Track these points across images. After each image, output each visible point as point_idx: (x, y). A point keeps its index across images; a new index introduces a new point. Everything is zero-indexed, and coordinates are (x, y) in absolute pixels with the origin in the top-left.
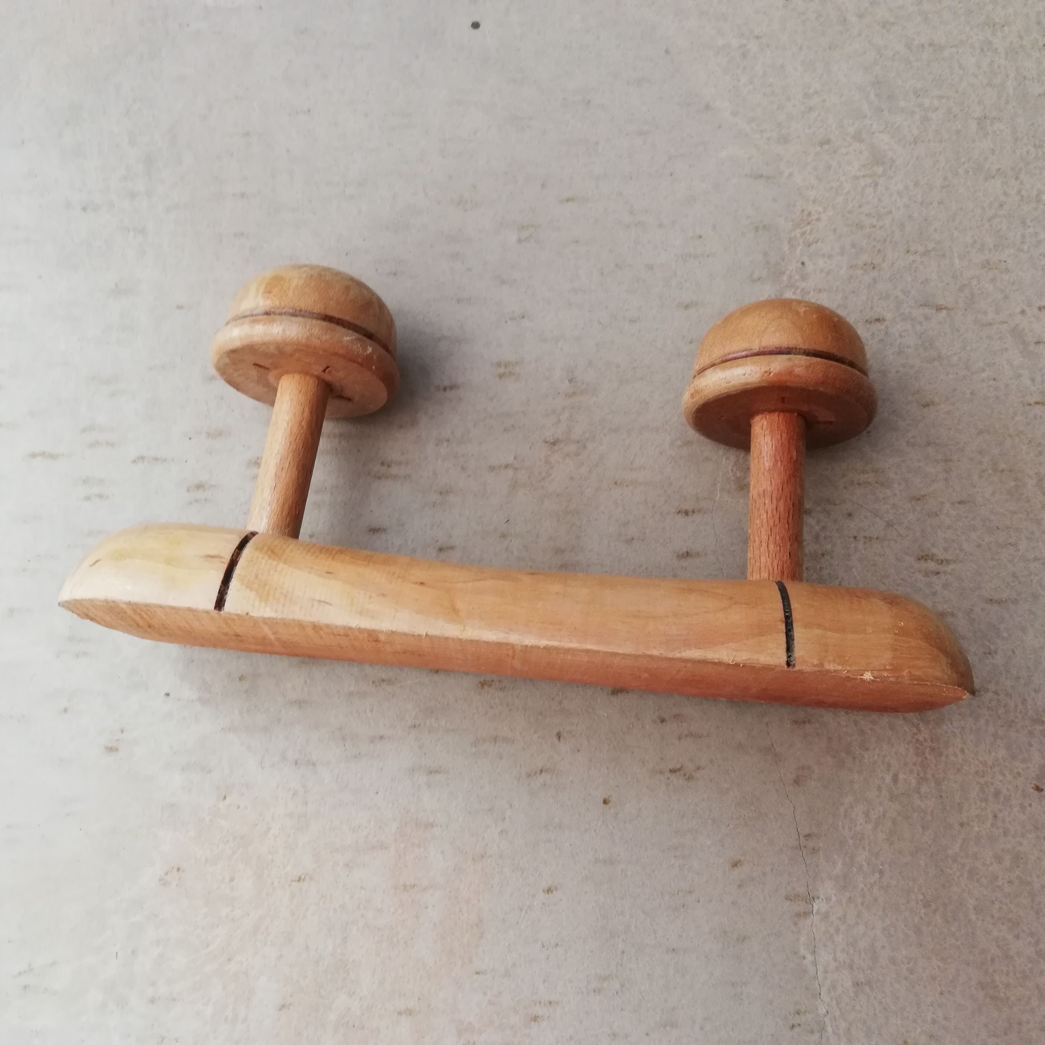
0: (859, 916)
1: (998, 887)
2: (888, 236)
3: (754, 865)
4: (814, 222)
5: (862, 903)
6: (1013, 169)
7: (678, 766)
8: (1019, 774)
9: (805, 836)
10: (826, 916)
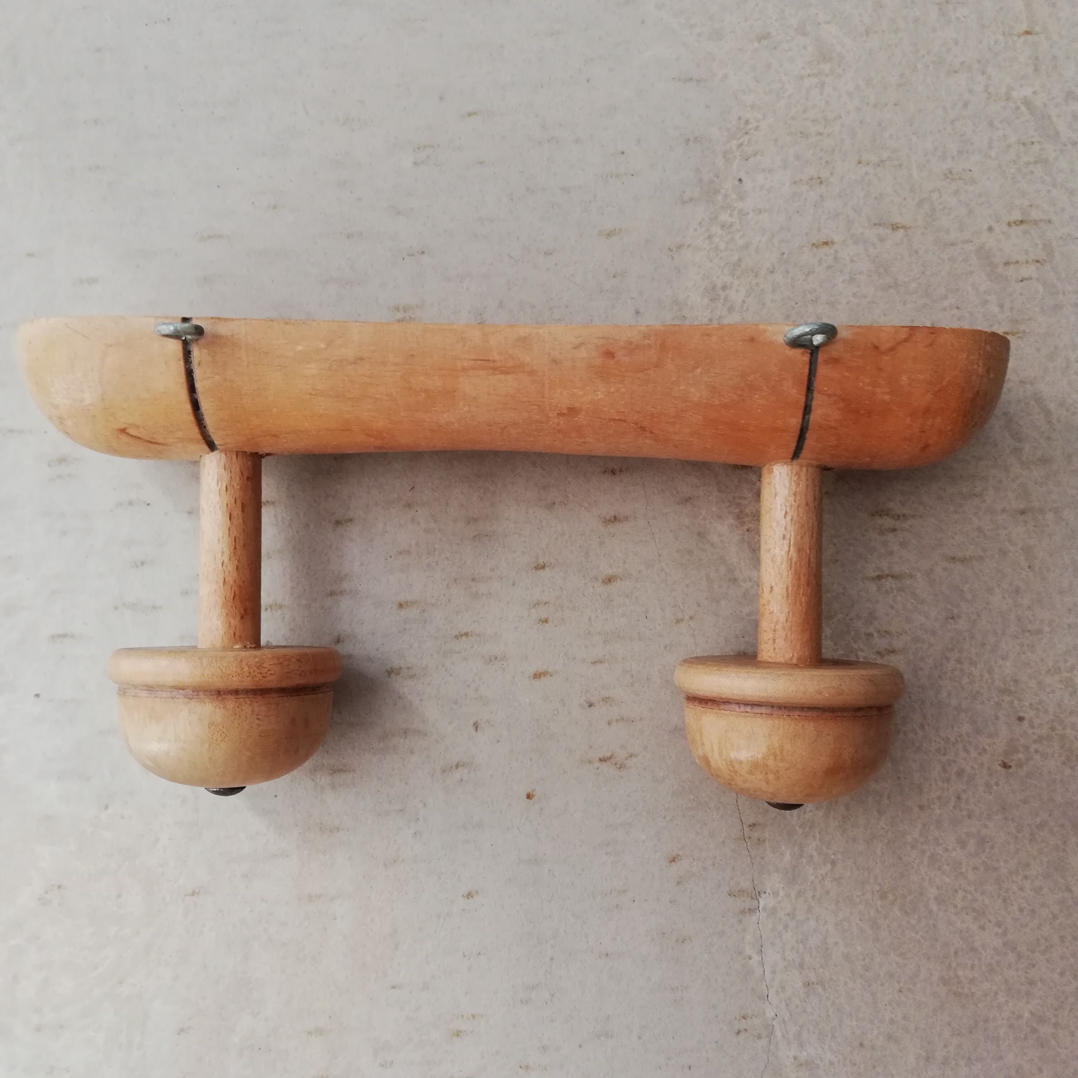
0: (809, 910)
1: (962, 873)
2: (836, 145)
3: (694, 860)
4: (752, 131)
5: (813, 897)
6: (979, 61)
7: (609, 755)
8: (984, 750)
9: (750, 826)
10: (773, 912)
